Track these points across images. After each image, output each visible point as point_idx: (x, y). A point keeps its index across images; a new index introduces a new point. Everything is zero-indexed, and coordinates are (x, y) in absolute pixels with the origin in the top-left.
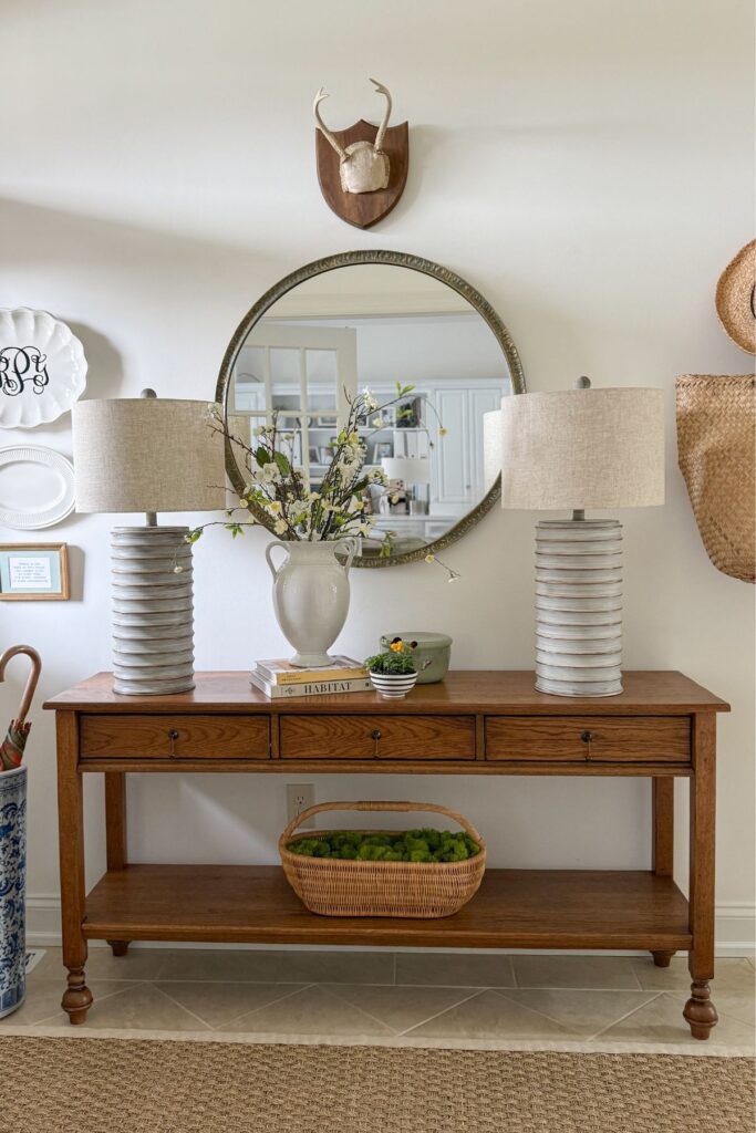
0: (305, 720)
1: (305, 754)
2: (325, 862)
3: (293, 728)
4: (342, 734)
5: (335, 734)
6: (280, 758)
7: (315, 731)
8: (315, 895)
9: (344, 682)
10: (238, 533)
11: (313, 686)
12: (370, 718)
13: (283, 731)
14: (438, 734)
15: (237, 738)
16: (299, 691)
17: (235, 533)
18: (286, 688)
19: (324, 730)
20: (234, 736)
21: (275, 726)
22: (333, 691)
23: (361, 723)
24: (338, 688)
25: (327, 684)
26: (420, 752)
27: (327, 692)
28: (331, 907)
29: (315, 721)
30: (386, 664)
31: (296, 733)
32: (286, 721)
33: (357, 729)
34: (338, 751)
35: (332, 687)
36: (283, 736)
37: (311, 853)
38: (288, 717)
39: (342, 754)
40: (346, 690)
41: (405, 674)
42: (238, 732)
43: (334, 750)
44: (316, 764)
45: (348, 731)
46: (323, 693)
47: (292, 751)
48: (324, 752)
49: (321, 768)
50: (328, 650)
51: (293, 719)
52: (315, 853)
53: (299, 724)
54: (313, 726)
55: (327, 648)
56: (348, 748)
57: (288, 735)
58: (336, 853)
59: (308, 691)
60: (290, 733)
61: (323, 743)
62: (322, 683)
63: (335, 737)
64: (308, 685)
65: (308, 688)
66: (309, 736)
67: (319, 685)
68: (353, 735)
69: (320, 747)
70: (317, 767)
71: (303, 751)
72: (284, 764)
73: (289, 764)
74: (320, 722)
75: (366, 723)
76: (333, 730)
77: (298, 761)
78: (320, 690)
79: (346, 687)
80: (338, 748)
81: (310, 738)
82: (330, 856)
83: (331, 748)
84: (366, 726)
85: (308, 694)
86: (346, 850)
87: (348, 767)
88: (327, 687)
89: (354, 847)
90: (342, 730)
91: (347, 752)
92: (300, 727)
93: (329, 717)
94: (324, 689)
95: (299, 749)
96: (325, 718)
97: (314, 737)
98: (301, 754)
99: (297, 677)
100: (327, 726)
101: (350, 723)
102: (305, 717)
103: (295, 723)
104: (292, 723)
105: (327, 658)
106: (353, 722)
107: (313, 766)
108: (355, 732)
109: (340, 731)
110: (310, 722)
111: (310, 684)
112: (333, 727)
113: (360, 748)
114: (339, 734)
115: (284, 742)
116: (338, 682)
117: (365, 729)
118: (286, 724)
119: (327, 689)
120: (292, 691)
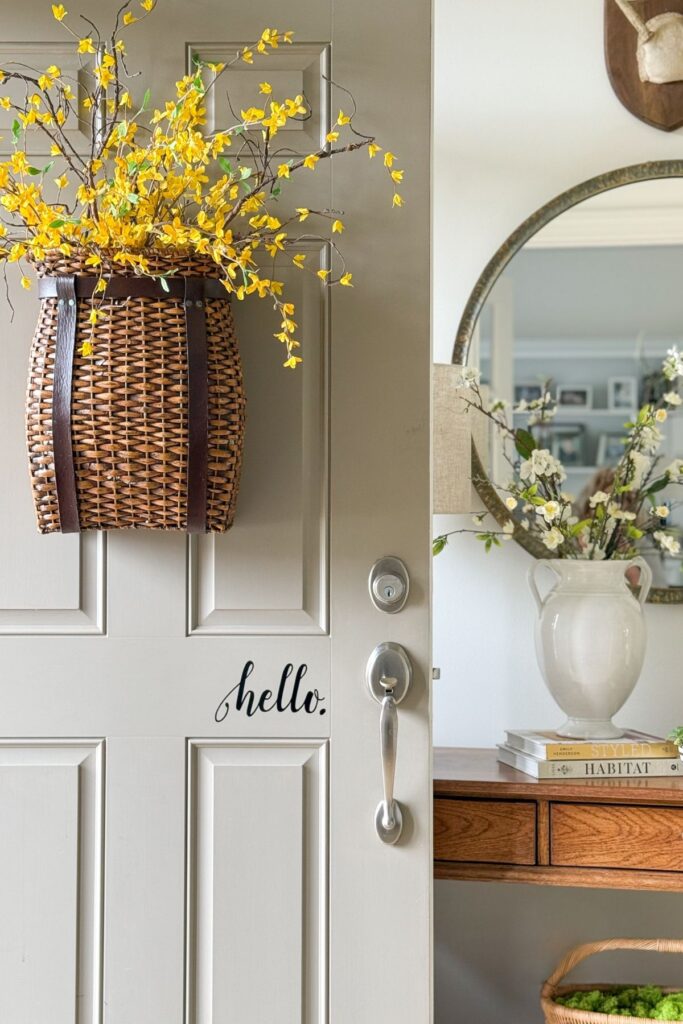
0: (585, 811)
1: (586, 861)
3: (569, 822)
4: (641, 834)
5: (630, 833)
6: (550, 865)
7: (601, 828)
9: (640, 762)
10: (493, 544)
11: (597, 764)
13: (554, 827)
15: (489, 834)
16: (578, 770)
17: (488, 545)
18: (559, 765)
19: (614, 827)
20: (485, 831)
21: (544, 819)
22: (624, 774)
23: (668, 819)
24: (633, 768)
25: (616, 762)
27: (617, 774)
29: (603, 814)
31: (574, 830)
32: (560, 812)
33: (663, 828)
34: (634, 859)
35: (624, 768)
36: (553, 833)
37: (590, 1007)
38: (562, 807)
39: (641, 863)
40: (644, 774)
42: (490, 825)
43: (630, 856)
44: (603, 875)
45: (651, 830)
46: (610, 775)
47: (567, 856)
48: (614, 859)
49: (611, 881)
50: (613, 718)
51: (569, 810)
52: (596, 1008)
53: (578, 817)
54: (597, 820)
55: (612, 715)
56: (649, 855)
57: (561, 832)
58: (626, 1012)
59: (590, 771)
60: (566, 829)
61: (614, 846)
62: (609, 762)
63: (631, 837)
64: (590, 763)
65: (590, 766)
66: (593, 835)
67: (605, 764)
68: (657, 836)
69: (609, 851)
70: (605, 880)
71: (584, 856)
72: (559, 873)
73: (564, 874)
74: (608, 816)
75: (676, 820)
76: (628, 828)
77: (577, 870)
78: (606, 770)
79: (643, 769)
80: (635, 854)
81: (594, 838)
82: (619, 1013)
83: (625, 854)
84: (676, 824)
85: (590, 776)
86: (640, 1008)
87: (650, 882)
88: (617, 768)
89: (651, 1006)
90: (641, 828)
91: (647, 859)
92: (580, 821)
93: (622, 809)
94: (612, 771)
95: (577, 853)
96: (617, 811)
97: (600, 837)
98: (579, 862)
99: (574, 751)
100: (620, 822)
101: (652, 818)
102: (587, 808)
103: (573, 815)
104: (567, 815)
105: (612, 728)
106: (657, 817)
107: (598, 878)
108: (661, 832)
109: (638, 829)
110: (594, 814)
111: (593, 762)
112: (627, 824)
113: (666, 856)
114: (637, 834)
115: (557, 842)
116: (633, 761)
117: (675, 828)
118: (559, 815)
119: (617, 771)
120: (567, 770)
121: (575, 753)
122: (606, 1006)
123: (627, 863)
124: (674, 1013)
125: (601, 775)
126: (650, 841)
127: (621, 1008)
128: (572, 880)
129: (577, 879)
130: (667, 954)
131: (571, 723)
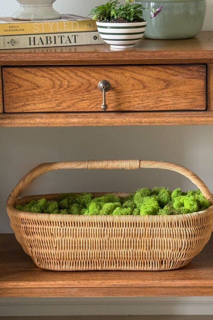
0: (28, 72)
1: (29, 108)
2: (54, 217)
3: (17, 80)
4: (68, 86)
5: (61, 86)
6: (4, 113)
7: (40, 84)
8: (43, 251)
9: (70, 35)
11: (37, 37)
12: (97, 69)
13: (5, 84)
14: (168, 84)
16: (23, 43)
18: (8, 39)
19: (48, 83)
22: (58, 44)
23: (89, 75)
24: (64, 41)
25: (52, 36)
26: (150, 104)
27: (53, 45)
28: (60, 262)
29: (40, 73)
30: (113, 13)
31: (20, 86)
32: (9, 73)
33: (84, 81)
34: (64, 105)
35: (58, 40)
36: (6, 89)
37: (38, 210)
38: (10, 70)
39: (69, 107)
40: (73, 44)
41: (133, 21)
43: (61, 103)
44: (41, 118)
45: (75, 83)
46: (48, 46)
47: (16, 105)
48: (49, 106)
49: (47, 121)
50: (53, 4)
51: (16, 72)
52: (44, 210)
53: (23, 77)
54: (38, 78)
55: (53, 2)
56: (75, 101)
57: (11, 88)
58: (65, 211)
59: (32, 43)
60: (14, 86)
61: (49, 96)
62: (47, 35)
63: (61, 89)
64: (32, 37)
65: (32, 39)
66: (34, 89)
67: (43, 37)
68: (80, 87)
69: (46, 100)
70: (42, 121)
71: (28, 105)
72: (9, 118)
73: (13, 118)
74: (45, 74)
75: (93, 74)
76: (59, 83)
77: (23, 115)
78: (45, 42)
79: (72, 40)
80: (65, 101)
81: (35, 91)
82: (59, 213)
83: (58, 102)
84: (94, 77)
85: (32, 46)
86: (74, 208)
87: (75, 120)
88: (53, 40)
89: (83, 207)
90: (68, 82)
91: (73, 104)
92: (24, 79)
93: (55, 69)
94: (49, 42)
95: (23, 103)
96: (51, 70)
97: (40, 90)
98: (25, 109)
99: (19, 28)
100: (53, 78)
101: (76, 75)
102: (29, 69)
103: (19, 75)
104: (14, 76)
105: (53, 11)
106: (79, 73)
107: (38, 120)
108: (82, 84)
109: (66, 83)
110: (34, 74)
111: (34, 36)
112: (59, 80)
113: (87, 101)
114: (65, 87)
115: (8, 96)
116: (64, 34)
117: (93, 80)
118: (8, 76)
119: (53, 42)
120: (15, 42)
121: (21, 30)
122: (50, 208)
123: (58, 108)
124: (96, 210)
125: (41, 45)
126: (75, 92)
127: (60, 209)
128: (19, 122)
129: (22, 121)
130: (94, 170)
131: (22, 9)
